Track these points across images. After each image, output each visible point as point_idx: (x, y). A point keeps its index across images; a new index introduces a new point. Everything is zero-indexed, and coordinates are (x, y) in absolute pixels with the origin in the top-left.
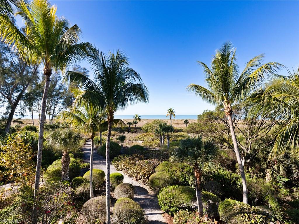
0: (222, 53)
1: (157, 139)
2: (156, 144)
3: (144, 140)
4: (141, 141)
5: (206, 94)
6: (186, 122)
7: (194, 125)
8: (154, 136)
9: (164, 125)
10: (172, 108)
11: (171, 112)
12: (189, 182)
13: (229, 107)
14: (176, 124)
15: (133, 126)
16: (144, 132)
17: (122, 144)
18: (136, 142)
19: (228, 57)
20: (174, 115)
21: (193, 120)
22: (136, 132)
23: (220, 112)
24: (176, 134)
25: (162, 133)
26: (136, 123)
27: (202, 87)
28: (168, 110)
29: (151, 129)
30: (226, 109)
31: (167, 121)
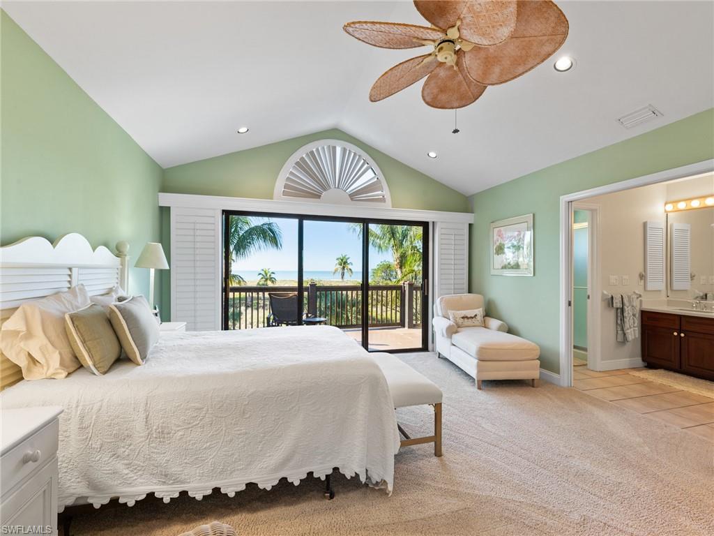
10: (346, 256)
11: (344, 264)
28: (338, 259)
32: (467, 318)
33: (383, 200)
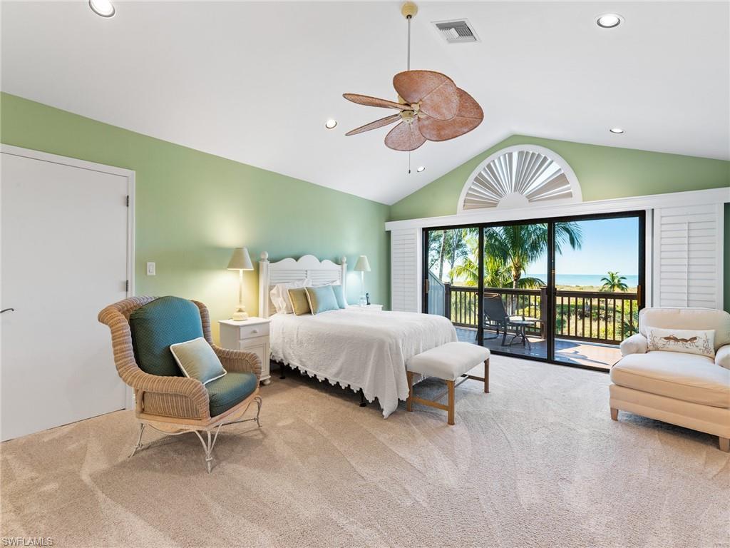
32: (676, 339)
33: (570, 195)
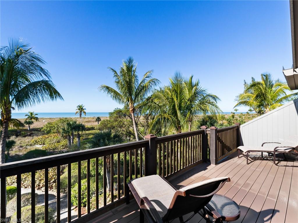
0: (128, 65)
1: (65, 140)
2: (63, 146)
3: (45, 143)
4: (41, 145)
5: (116, 95)
6: (98, 119)
7: (106, 121)
8: (59, 137)
9: (73, 123)
10: (82, 105)
11: (81, 109)
12: (101, 173)
13: (133, 106)
14: (86, 122)
15: (25, 128)
16: (43, 134)
17: (8, 153)
18: (31, 147)
19: (131, 69)
20: (85, 112)
21: (105, 118)
22: (30, 135)
23: (127, 110)
24: (87, 132)
25: (71, 132)
26: (30, 123)
27: (112, 89)
28: (77, 107)
29: (56, 129)
30: (130, 107)
31: (76, 119)
